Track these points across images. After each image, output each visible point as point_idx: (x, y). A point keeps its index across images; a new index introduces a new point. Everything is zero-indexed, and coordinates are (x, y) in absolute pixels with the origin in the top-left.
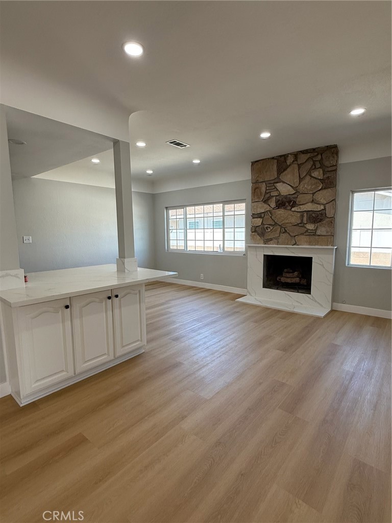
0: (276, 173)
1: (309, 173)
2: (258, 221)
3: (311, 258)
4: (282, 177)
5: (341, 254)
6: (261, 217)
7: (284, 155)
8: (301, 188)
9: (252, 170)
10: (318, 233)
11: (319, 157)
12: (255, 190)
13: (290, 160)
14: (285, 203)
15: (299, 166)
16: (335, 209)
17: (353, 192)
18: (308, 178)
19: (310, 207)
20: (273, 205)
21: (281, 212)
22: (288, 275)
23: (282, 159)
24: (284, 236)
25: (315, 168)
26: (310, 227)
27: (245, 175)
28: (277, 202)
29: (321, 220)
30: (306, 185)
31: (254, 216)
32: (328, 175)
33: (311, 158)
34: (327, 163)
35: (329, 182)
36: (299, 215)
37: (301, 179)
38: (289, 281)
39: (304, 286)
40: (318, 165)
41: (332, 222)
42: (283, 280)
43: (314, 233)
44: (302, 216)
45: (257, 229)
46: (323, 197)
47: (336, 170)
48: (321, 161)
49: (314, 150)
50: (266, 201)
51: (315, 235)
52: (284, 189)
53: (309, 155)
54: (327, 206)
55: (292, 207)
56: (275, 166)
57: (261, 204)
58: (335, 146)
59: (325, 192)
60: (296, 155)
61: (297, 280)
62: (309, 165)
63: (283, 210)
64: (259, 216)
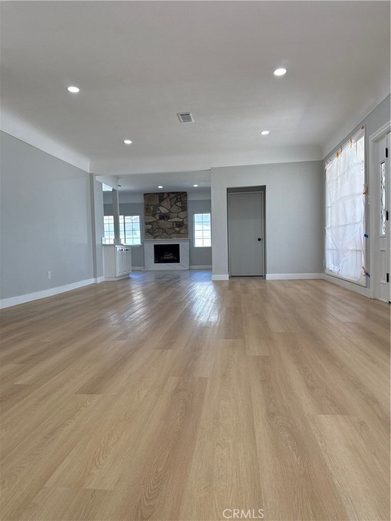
0: (158, 201)
1: (175, 203)
2: (150, 227)
3: (179, 245)
4: (162, 204)
5: (192, 241)
6: (151, 224)
7: (162, 193)
8: (172, 210)
9: (145, 198)
10: (181, 232)
11: (179, 196)
12: (147, 210)
13: (165, 196)
14: (163, 217)
15: (170, 199)
16: (187, 220)
17: (194, 213)
18: (175, 205)
19: (176, 219)
20: (158, 218)
21: (162, 221)
22: (167, 255)
23: (162, 195)
24: (164, 234)
25: (178, 201)
26: (177, 229)
27: (140, 200)
28: (160, 216)
29: (182, 226)
30: (174, 209)
31: (146, 223)
32: (183, 205)
33: (176, 196)
34: (182, 199)
35: (184, 208)
36: (171, 223)
37: (171, 206)
38: (168, 258)
39: (176, 260)
40: (179, 200)
41: (186, 227)
42: (165, 258)
43: (179, 232)
44: (173, 224)
45: (149, 231)
46: (182, 215)
47: (186, 203)
48: (180, 198)
49: (177, 192)
50: (154, 216)
51: (179, 233)
52: (163, 210)
53: (174, 195)
54: (184, 219)
55: (168, 219)
56: (158, 198)
57: (150, 217)
58: (186, 193)
59: (183, 212)
60: (169, 194)
61: (172, 257)
62: (175, 199)
64: (150, 223)
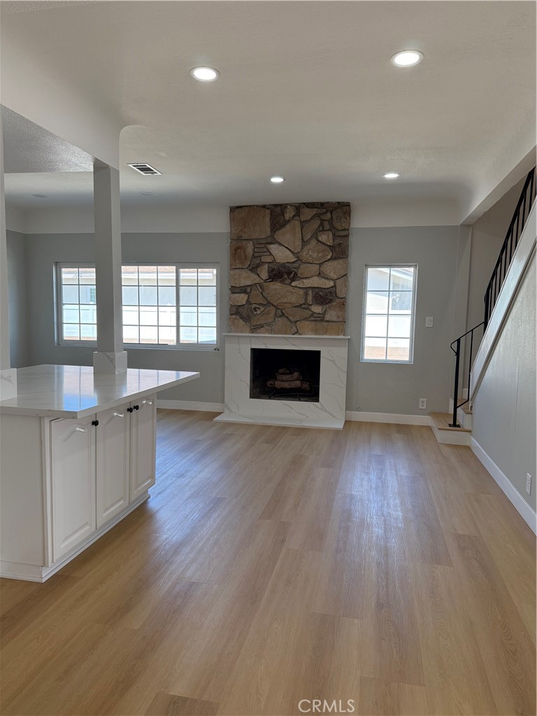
0: (268, 229)
1: (315, 236)
2: (242, 299)
3: (318, 353)
4: (279, 236)
5: (355, 345)
6: (245, 292)
7: (280, 205)
8: (305, 255)
9: (232, 219)
10: (328, 317)
11: (329, 215)
12: (237, 251)
13: (289, 214)
14: (281, 274)
15: (303, 224)
16: (346, 284)
17: (367, 266)
18: (314, 242)
19: (316, 282)
20: (265, 275)
21: (276, 286)
22: (284, 377)
23: (278, 210)
24: (281, 321)
25: (323, 230)
26: (317, 309)
27: (220, 224)
28: (271, 271)
29: (331, 301)
30: (311, 252)
31: (234, 290)
32: (338, 241)
33: (318, 215)
34: (338, 225)
35: (340, 251)
36: (302, 292)
37: (304, 243)
38: (286, 385)
39: (310, 392)
40: (327, 226)
41: (343, 305)
42: (278, 384)
43: (320, 319)
44: (306, 294)
45: (241, 310)
46: (332, 269)
47: (347, 236)
48: (331, 221)
49: (322, 204)
50: (254, 269)
51: (322, 320)
52: (281, 254)
53: (315, 211)
54: (338, 281)
55: (293, 280)
56: (268, 219)
57: (245, 273)
58: (348, 205)
59: (335, 263)
60: (299, 208)
61: (298, 383)
62: (316, 223)
63: (279, 284)
64: (243, 290)
